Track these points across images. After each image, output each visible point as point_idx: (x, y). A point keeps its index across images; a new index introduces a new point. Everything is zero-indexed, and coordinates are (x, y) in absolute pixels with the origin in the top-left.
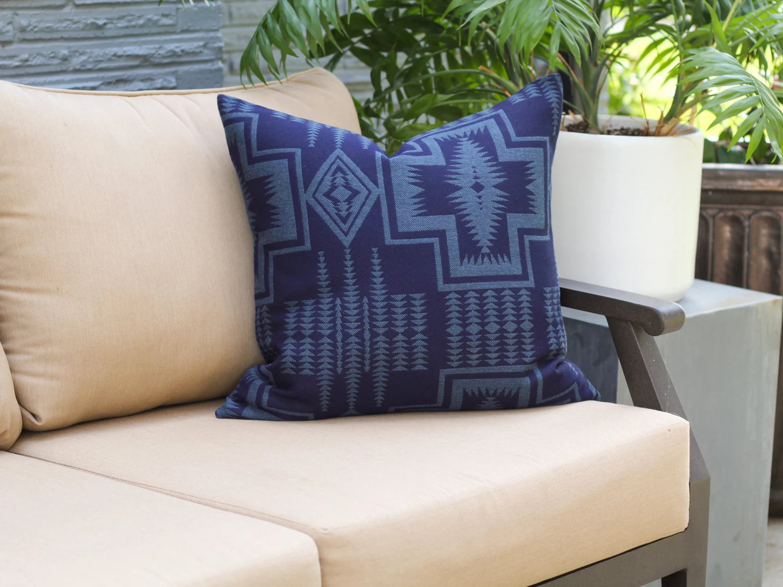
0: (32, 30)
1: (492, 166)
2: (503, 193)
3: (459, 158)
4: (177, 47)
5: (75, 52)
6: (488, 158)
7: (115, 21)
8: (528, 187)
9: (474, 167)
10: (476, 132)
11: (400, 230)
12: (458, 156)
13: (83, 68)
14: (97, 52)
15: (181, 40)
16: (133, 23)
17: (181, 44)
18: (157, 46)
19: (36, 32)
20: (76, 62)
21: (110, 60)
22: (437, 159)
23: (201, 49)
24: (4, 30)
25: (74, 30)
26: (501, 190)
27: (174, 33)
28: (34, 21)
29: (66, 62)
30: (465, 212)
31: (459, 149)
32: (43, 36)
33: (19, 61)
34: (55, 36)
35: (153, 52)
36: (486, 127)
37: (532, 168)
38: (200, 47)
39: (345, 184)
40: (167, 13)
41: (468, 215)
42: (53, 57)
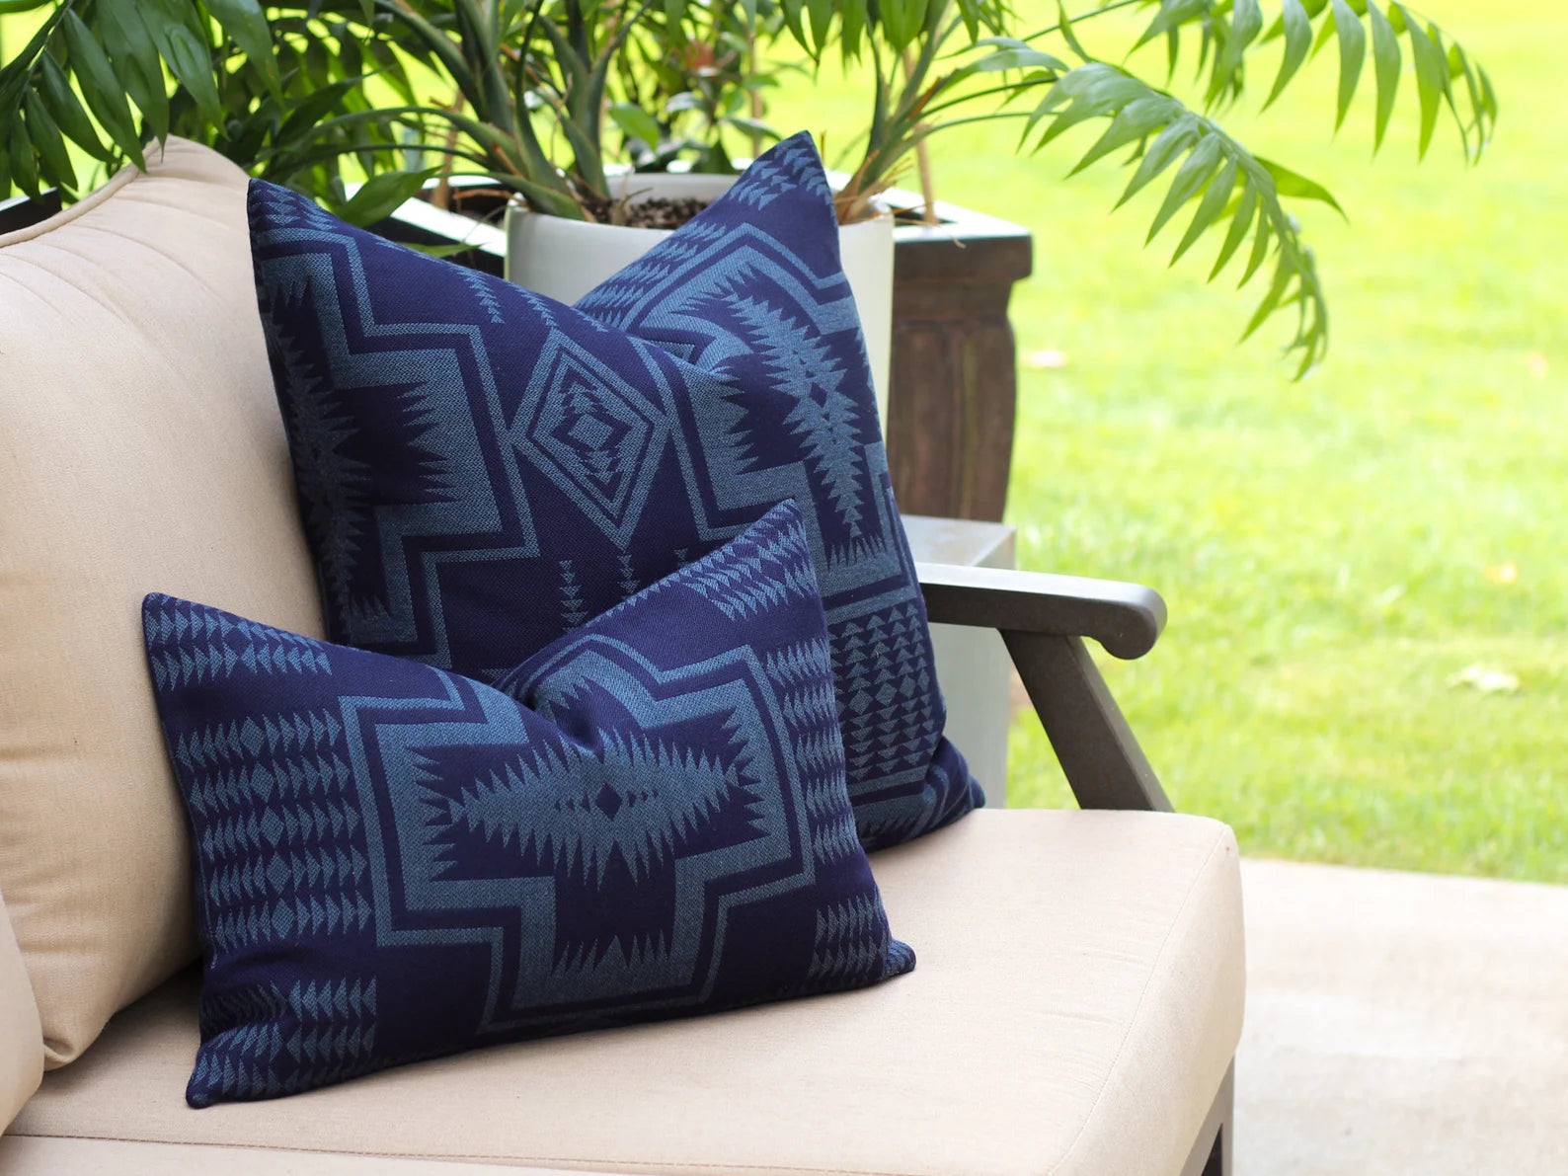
1: (817, 346)
2: (852, 403)
3: (761, 336)
6: (802, 331)
9: (796, 353)
11: (722, 505)
12: (756, 333)
26: (847, 396)
30: (816, 452)
31: (745, 319)
39: (594, 410)
41: (821, 458)
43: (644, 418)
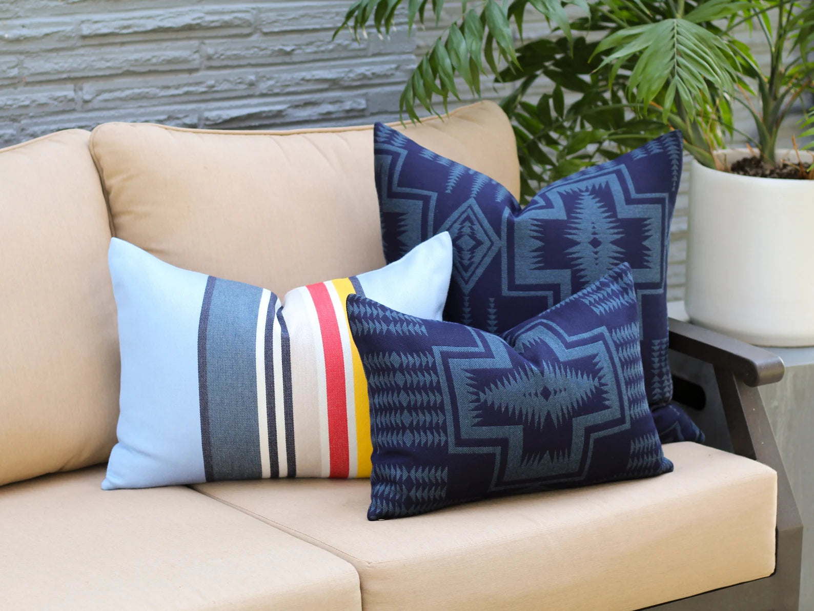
0: (218, 58)
1: (611, 222)
2: (619, 249)
3: (579, 213)
4: (368, 70)
5: (261, 78)
6: (607, 214)
7: (304, 47)
8: (644, 243)
9: (593, 223)
10: (597, 187)
11: (517, 282)
12: (578, 211)
13: (270, 92)
14: (286, 77)
15: (373, 63)
16: (323, 49)
17: (373, 67)
18: (347, 70)
19: (223, 60)
20: (263, 87)
21: (297, 84)
22: (558, 213)
23: (393, 72)
24: (190, 59)
25: (262, 57)
26: (618, 246)
27: (365, 56)
28: (220, 49)
29: (253, 87)
30: (581, 267)
31: (580, 204)
32: (230, 63)
33: (205, 87)
34: (242, 62)
35: (343, 75)
36: (607, 182)
37: (650, 224)
38: (392, 69)
39: (470, 234)
41: (583, 270)
42: (240, 83)
43: (491, 240)
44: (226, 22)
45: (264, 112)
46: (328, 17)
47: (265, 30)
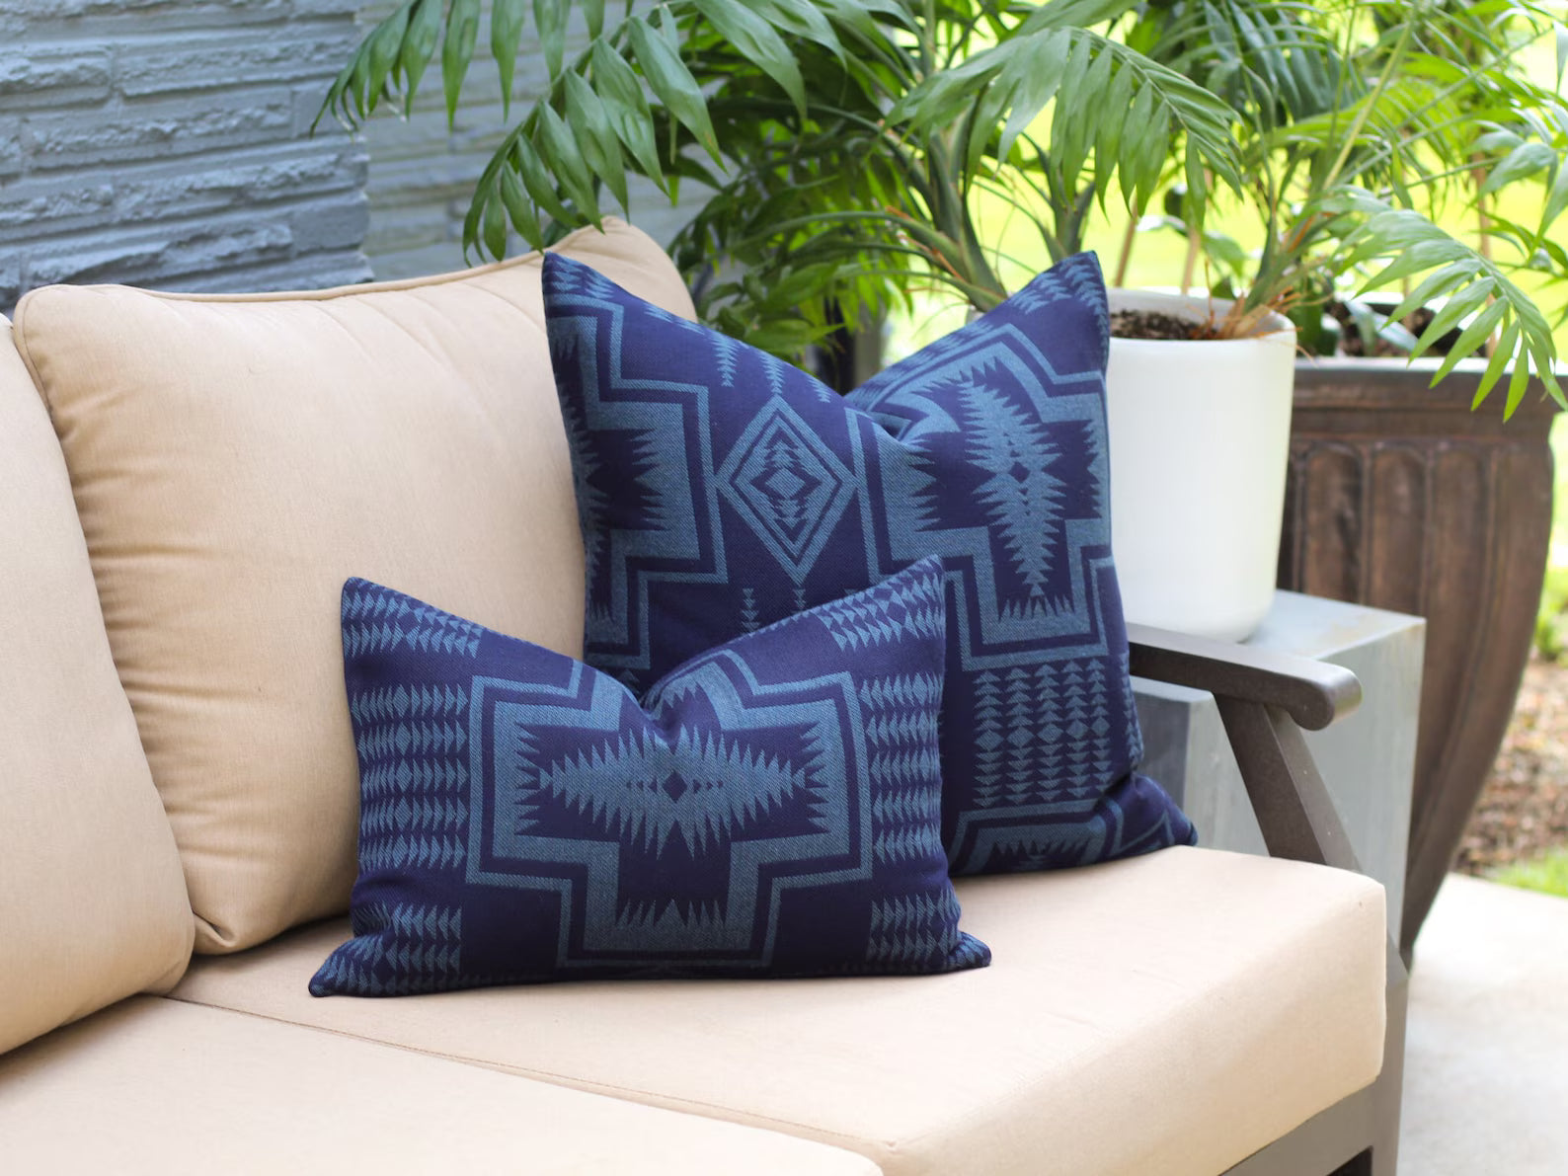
0: (52, 149)
2: (1059, 483)
4: (293, 168)
6: (1023, 417)
7: (190, 124)
10: (981, 370)
11: (895, 556)
12: (972, 415)
13: (136, 218)
14: (161, 184)
15: (301, 153)
16: (221, 126)
17: (300, 161)
18: (259, 167)
19: (60, 153)
20: (125, 207)
21: (182, 199)
22: (937, 421)
23: (332, 169)
24: (6, 154)
25: (123, 146)
26: (1055, 477)
27: (287, 140)
28: (58, 132)
29: (108, 208)
30: (1003, 521)
32: (71, 159)
33: (31, 211)
34: (92, 158)
35: (253, 179)
36: (995, 358)
37: (1091, 433)
38: (330, 164)
39: (791, 465)
40: (275, 102)
41: (1006, 527)
42: (88, 200)
43: (834, 476)
44: (66, 76)
45: (129, 258)
46: (229, 62)
47: (129, 92)
